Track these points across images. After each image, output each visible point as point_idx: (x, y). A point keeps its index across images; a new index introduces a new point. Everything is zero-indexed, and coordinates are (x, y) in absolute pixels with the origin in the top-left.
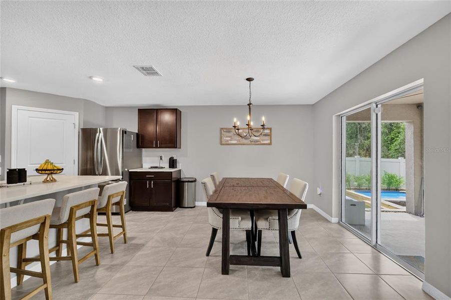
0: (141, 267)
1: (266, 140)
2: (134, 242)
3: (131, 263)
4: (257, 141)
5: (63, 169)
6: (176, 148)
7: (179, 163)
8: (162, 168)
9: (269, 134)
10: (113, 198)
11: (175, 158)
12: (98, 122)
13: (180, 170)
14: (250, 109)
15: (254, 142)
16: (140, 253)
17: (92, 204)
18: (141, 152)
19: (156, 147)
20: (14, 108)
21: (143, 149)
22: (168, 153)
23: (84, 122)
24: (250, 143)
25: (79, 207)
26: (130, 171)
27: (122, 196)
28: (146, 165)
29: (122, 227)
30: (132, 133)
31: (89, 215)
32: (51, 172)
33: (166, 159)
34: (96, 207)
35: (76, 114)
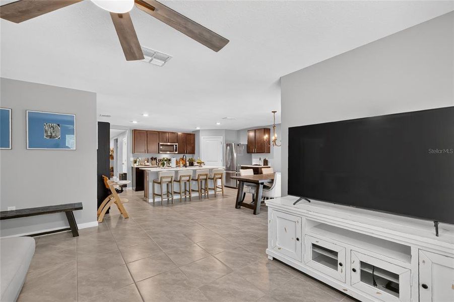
2: (226, 196)
5: (204, 162)
6: (264, 152)
7: (269, 163)
8: (259, 165)
10: (216, 175)
11: (267, 159)
12: (233, 139)
17: (207, 175)
18: (251, 155)
20: (202, 137)
21: (253, 154)
22: (263, 156)
23: (226, 141)
25: (201, 175)
26: (241, 166)
27: (222, 175)
28: (253, 163)
29: (222, 188)
30: (243, 145)
31: (206, 180)
32: (200, 163)
33: (262, 160)
34: (208, 177)
35: (222, 137)
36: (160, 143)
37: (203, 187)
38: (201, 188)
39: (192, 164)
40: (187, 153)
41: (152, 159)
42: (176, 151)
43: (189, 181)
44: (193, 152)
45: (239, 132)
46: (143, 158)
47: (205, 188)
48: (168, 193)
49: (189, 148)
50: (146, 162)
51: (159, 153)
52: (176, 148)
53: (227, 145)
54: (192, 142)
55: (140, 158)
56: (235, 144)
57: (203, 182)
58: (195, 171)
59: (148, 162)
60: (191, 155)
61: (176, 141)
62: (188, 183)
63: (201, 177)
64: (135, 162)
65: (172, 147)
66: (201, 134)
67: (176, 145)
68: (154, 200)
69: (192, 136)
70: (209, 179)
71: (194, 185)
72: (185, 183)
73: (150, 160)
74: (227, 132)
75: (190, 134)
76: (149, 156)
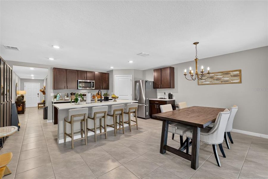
0: (135, 139)
1: (236, 80)
2: (140, 130)
3: (132, 136)
4: (227, 81)
5: (118, 97)
6: (170, 88)
7: (173, 96)
8: (165, 98)
9: (239, 75)
10: (131, 109)
11: (172, 94)
12: (140, 77)
13: (174, 100)
14: (196, 62)
15: (225, 81)
16: (138, 134)
17: (122, 110)
18: (156, 90)
19: (161, 88)
20: (115, 76)
21: (157, 89)
22: (168, 91)
23: (134, 79)
24: (220, 82)
25: (116, 110)
26: (149, 99)
27: (136, 109)
28: (159, 97)
29: (136, 122)
30: (150, 82)
31: (121, 114)
32: (115, 98)
33: (167, 94)
34: (123, 112)
35: (132, 75)
36: (79, 81)
37: (118, 121)
38: (116, 123)
39: (107, 99)
40: (102, 89)
41: (71, 94)
42: (93, 87)
43: (104, 117)
44: (107, 88)
45: (144, 72)
46: (63, 94)
47: (120, 122)
48: (82, 131)
49: (104, 85)
50: (66, 96)
51: (78, 89)
52: (93, 84)
53: (136, 82)
54: (107, 80)
55: (60, 94)
56: (142, 81)
57: (118, 117)
58: (110, 106)
59: (67, 97)
60: (106, 90)
61: (93, 79)
62: (103, 119)
63: (117, 113)
64: (55, 97)
65: (90, 84)
66: (114, 73)
67: (93, 82)
68: (65, 140)
69: (107, 75)
70: (124, 113)
71: (109, 120)
72: (100, 119)
73: (70, 95)
74: (136, 71)
75: (105, 73)
76: (69, 91)
